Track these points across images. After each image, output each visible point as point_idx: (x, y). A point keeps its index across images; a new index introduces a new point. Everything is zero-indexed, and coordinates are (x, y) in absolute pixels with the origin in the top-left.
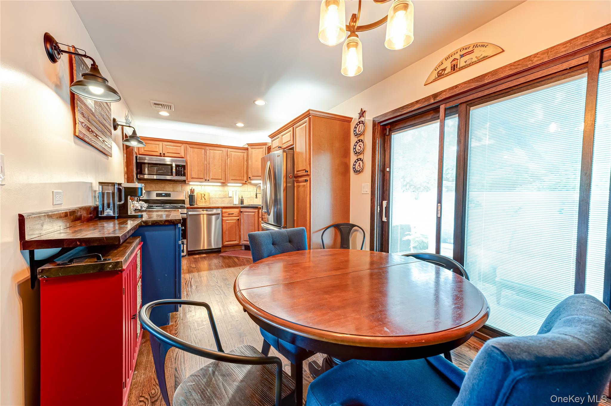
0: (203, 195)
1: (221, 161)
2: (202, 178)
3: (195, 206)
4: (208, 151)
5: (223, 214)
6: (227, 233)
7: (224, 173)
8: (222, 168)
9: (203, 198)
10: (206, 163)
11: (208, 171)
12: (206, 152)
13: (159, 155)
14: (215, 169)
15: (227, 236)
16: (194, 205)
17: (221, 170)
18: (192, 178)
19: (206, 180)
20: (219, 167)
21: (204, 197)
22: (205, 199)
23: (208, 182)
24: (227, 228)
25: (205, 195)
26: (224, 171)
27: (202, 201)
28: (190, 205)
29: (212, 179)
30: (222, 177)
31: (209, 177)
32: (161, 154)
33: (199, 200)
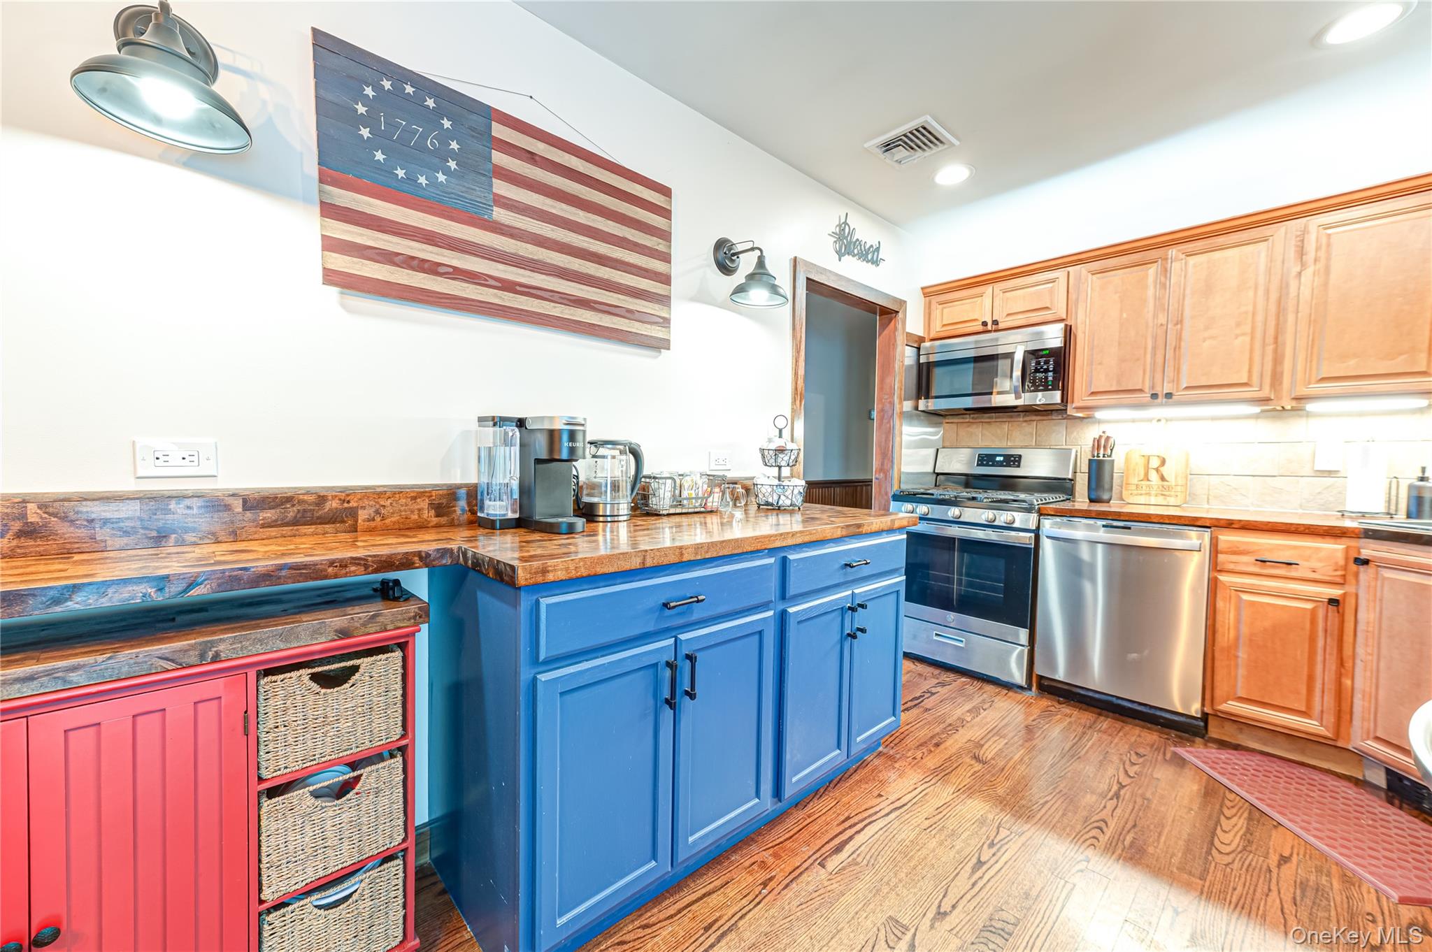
0: (1155, 463)
1: (1251, 293)
2: (1141, 391)
3: (1114, 506)
4: (1176, 266)
5: (1221, 557)
6: (1242, 654)
7: (1270, 349)
8: (1253, 328)
9: (1154, 476)
10: (1162, 319)
11: (1170, 354)
12: (1165, 271)
13: (981, 328)
14: (1212, 338)
15: (1241, 672)
16: (1108, 501)
17: (1248, 339)
18: (1093, 393)
19: (1154, 396)
20: (1238, 325)
21: (1157, 470)
22: (1163, 479)
23: (1166, 405)
24: (1245, 630)
25: (1163, 462)
26: (1270, 339)
27: (1149, 486)
28: (1091, 501)
29: (1187, 388)
30: (1250, 371)
31: (1176, 380)
32: (985, 324)
33: (1134, 480)
